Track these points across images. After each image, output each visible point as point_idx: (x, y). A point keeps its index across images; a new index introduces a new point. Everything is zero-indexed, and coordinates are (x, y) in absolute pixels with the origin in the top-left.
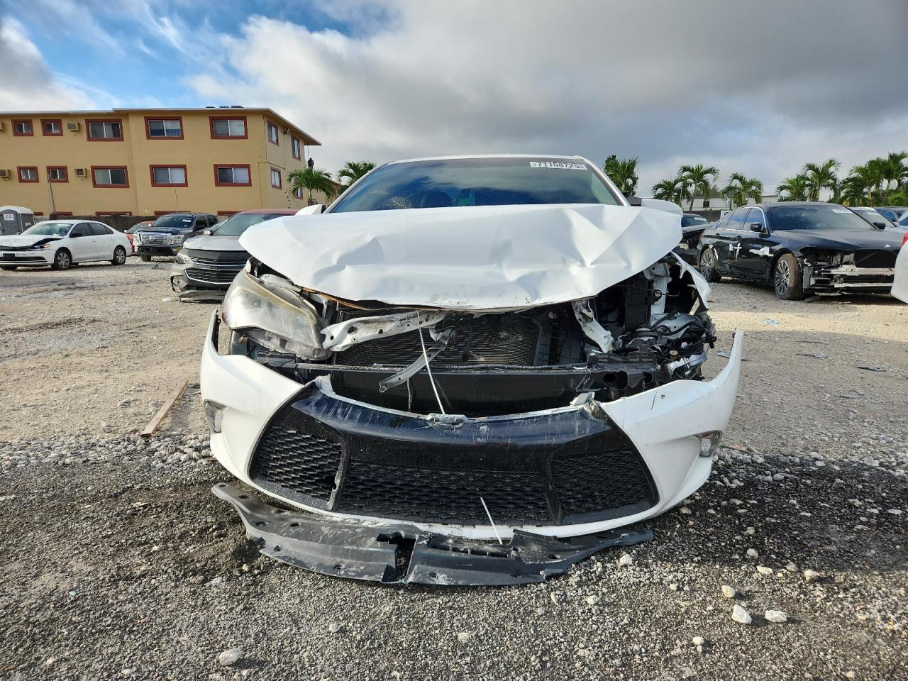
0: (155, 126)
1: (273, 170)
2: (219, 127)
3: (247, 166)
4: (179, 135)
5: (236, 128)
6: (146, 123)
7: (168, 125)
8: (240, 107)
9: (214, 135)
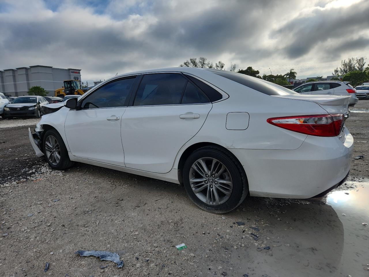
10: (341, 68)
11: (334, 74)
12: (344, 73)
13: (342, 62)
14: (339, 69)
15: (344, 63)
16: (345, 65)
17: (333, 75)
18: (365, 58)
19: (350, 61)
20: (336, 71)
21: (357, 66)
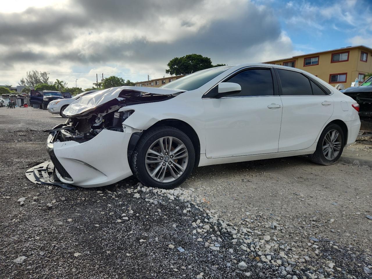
0: (307, 61)
1: (360, 74)
2: (336, 58)
3: (346, 74)
4: (317, 63)
5: (344, 57)
6: (304, 60)
7: (313, 60)
8: (351, 47)
9: (333, 61)
10: (27, 79)
11: (21, 84)
12: (30, 84)
13: (27, 74)
14: (26, 81)
15: (29, 74)
16: (30, 76)
17: (19, 85)
18: (48, 73)
19: (35, 73)
20: (23, 82)
21: (42, 79)
